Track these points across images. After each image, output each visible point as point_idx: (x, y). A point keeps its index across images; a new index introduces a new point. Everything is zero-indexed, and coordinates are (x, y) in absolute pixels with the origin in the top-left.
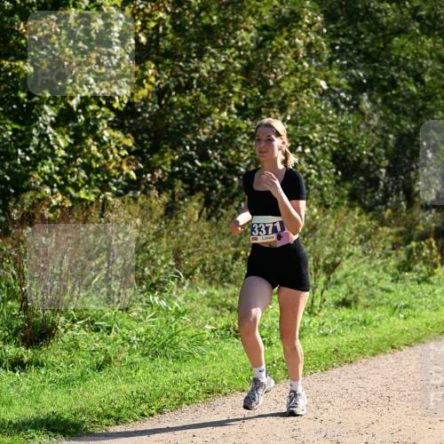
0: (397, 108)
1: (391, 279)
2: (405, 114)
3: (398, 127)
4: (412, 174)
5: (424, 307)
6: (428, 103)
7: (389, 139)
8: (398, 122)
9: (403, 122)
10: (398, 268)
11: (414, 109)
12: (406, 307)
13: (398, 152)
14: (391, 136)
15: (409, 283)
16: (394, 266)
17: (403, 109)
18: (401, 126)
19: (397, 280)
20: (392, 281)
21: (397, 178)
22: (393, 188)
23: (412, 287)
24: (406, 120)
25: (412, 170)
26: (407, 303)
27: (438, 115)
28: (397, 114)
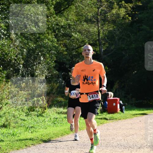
0: (27, 37)
1: (25, 115)
2: (31, 40)
3: (28, 46)
4: (34, 67)
5: (40, 128)
6: (41, 35)
7: (24, 51)
8: (28, 44)
9: (30, 44)
10: (28, 109)
11: (35, 38)
12: (32, 127)
13: (28, 57)
14: (25, 50)
15: (33, 117)
16: (27, 109)
17: (30, 38)
18: (29, 45)
19: (28, 115)
20: (26, 116)
21: (28, 69)
22: (26, 73)
23: (34, 118)
24: (31, 43)
25: (34, 65)
26: (32, 125)
27: (45, 41)
28: (27, 40)
